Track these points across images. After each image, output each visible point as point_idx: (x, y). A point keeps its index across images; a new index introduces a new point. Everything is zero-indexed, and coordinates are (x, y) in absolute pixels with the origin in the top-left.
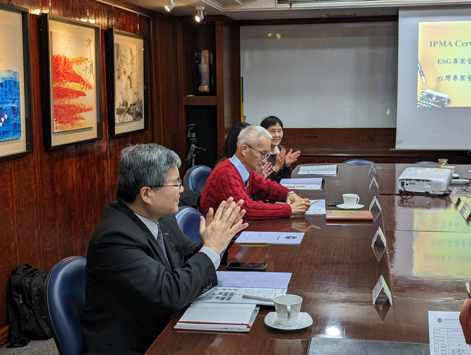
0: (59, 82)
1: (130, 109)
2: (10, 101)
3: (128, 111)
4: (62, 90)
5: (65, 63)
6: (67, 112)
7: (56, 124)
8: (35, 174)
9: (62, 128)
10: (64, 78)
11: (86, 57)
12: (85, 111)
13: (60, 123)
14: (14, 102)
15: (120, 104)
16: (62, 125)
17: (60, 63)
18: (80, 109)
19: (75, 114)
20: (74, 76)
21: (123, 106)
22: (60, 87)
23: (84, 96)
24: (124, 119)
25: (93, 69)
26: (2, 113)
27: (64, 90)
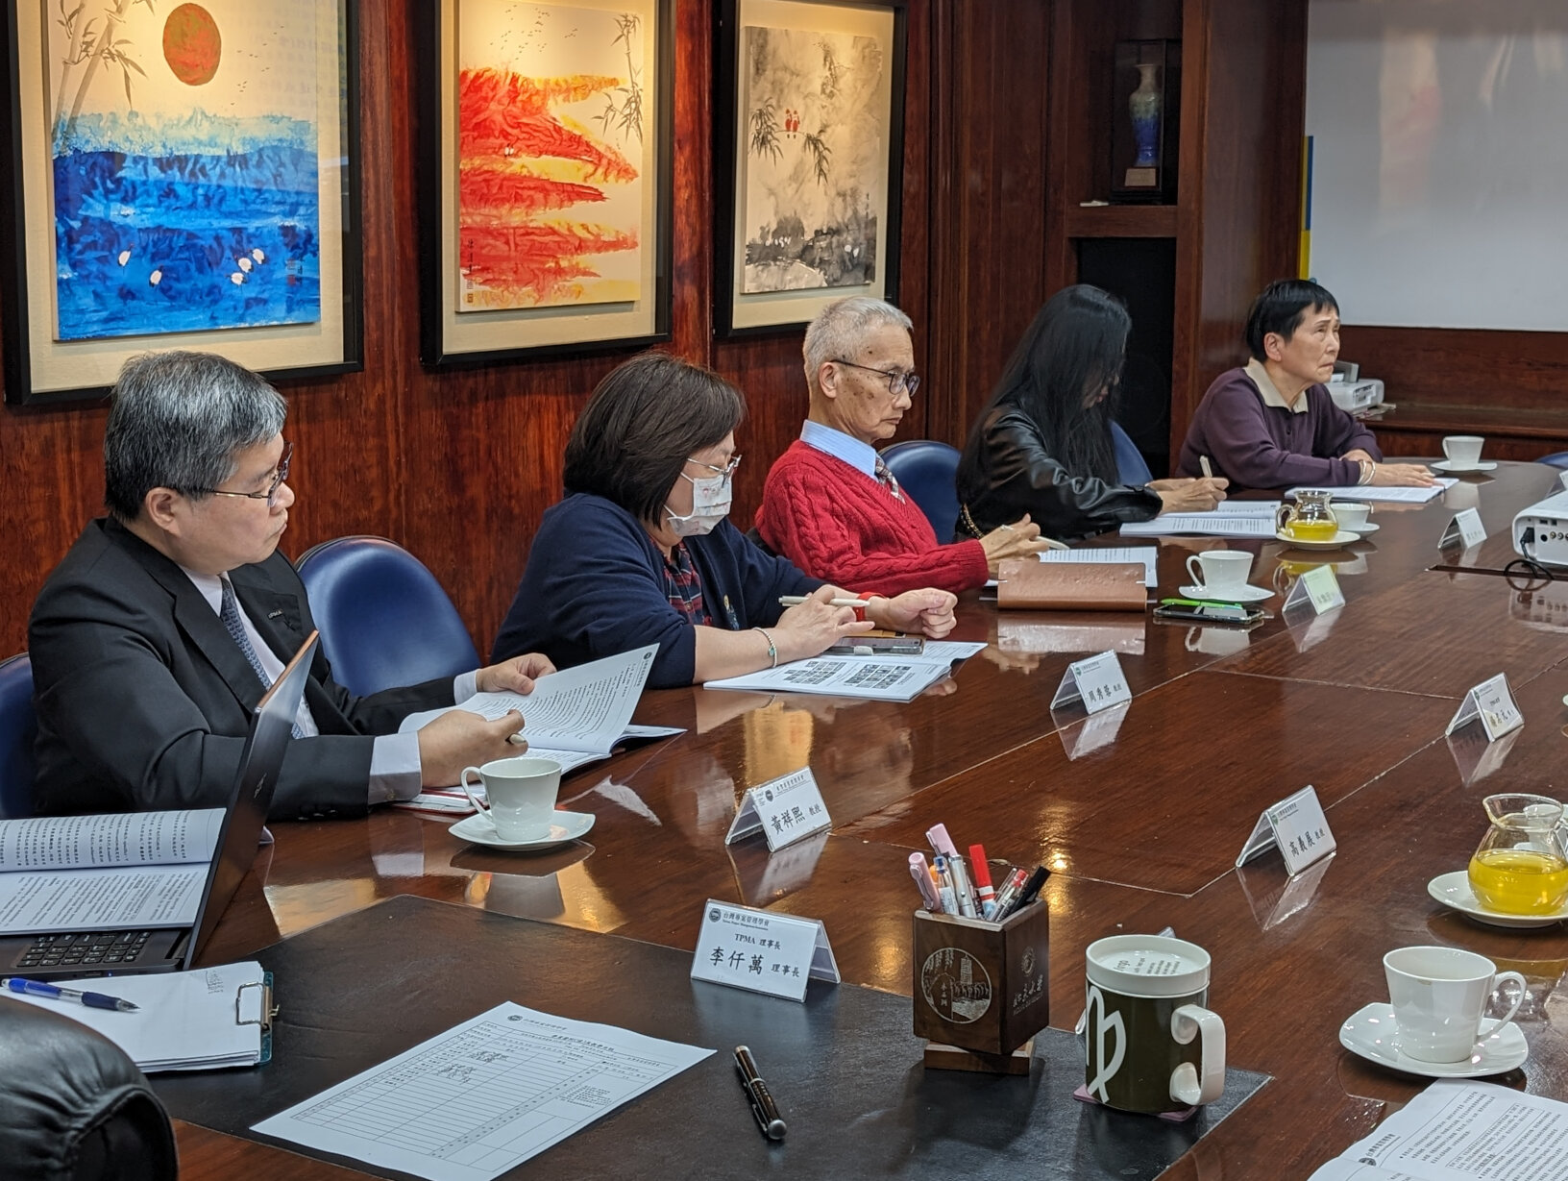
0: (485, 154)
1: (812, 247)
2: (274, 209)
3: (805, 254)
4: (498, 181)
5: (514, 94)
6: (519, 248)
7: (470, 285)
8: (380, 433)
9: (493, 299)
10: (506, 143)
11: (610, 76)
13: (485, 282)
14: (292, 213)
15: (762, 228)
16: (497, 291)
17: (491, 94)
18: (577, 244)
19: (555, 257)
20: (552, 136)
21: (776, 234)
22: (487, 172)
23: (594, 200)
24: (782, 281)
25: (639, 112)
26: (242, 243)
27: (505, 179)
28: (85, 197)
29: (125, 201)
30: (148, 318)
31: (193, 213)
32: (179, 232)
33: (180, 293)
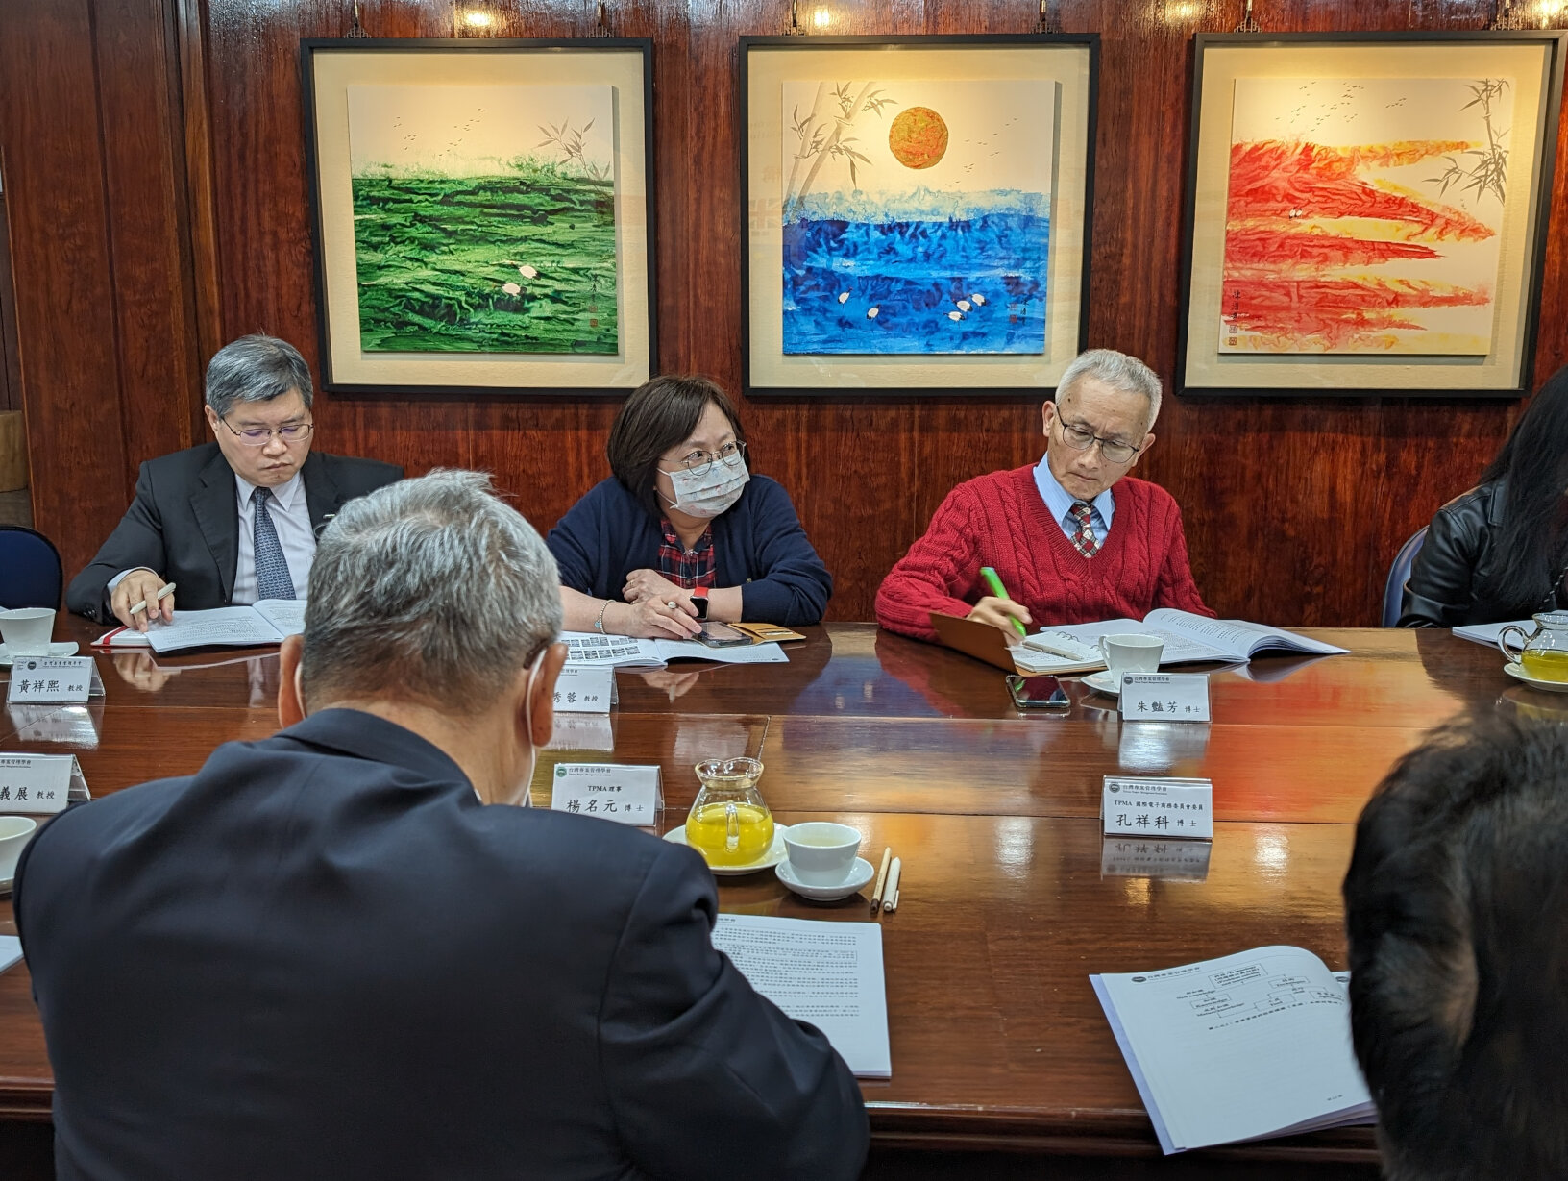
0: (1261, 216)
4: (1278, 240)
5: (1306, 162)
6: (1304, 300)
7: (1233, 330)
9: (1264, 344)
10: (1292, 206)
12: (1425, 304)
13: (1254, 328)
16: (1271, 336)
18: (1391, 297)
19: (1356, 309)
20: (1360, 199)
22: (1264, 232)
23: (1422, 258)
26: (960, 289)
27: (1289, 238)
28: (809, 253)
29: (846, 255)
30: (864, 342)
31: (912, 265)
32: (898, 280)
33: (897, 325)
